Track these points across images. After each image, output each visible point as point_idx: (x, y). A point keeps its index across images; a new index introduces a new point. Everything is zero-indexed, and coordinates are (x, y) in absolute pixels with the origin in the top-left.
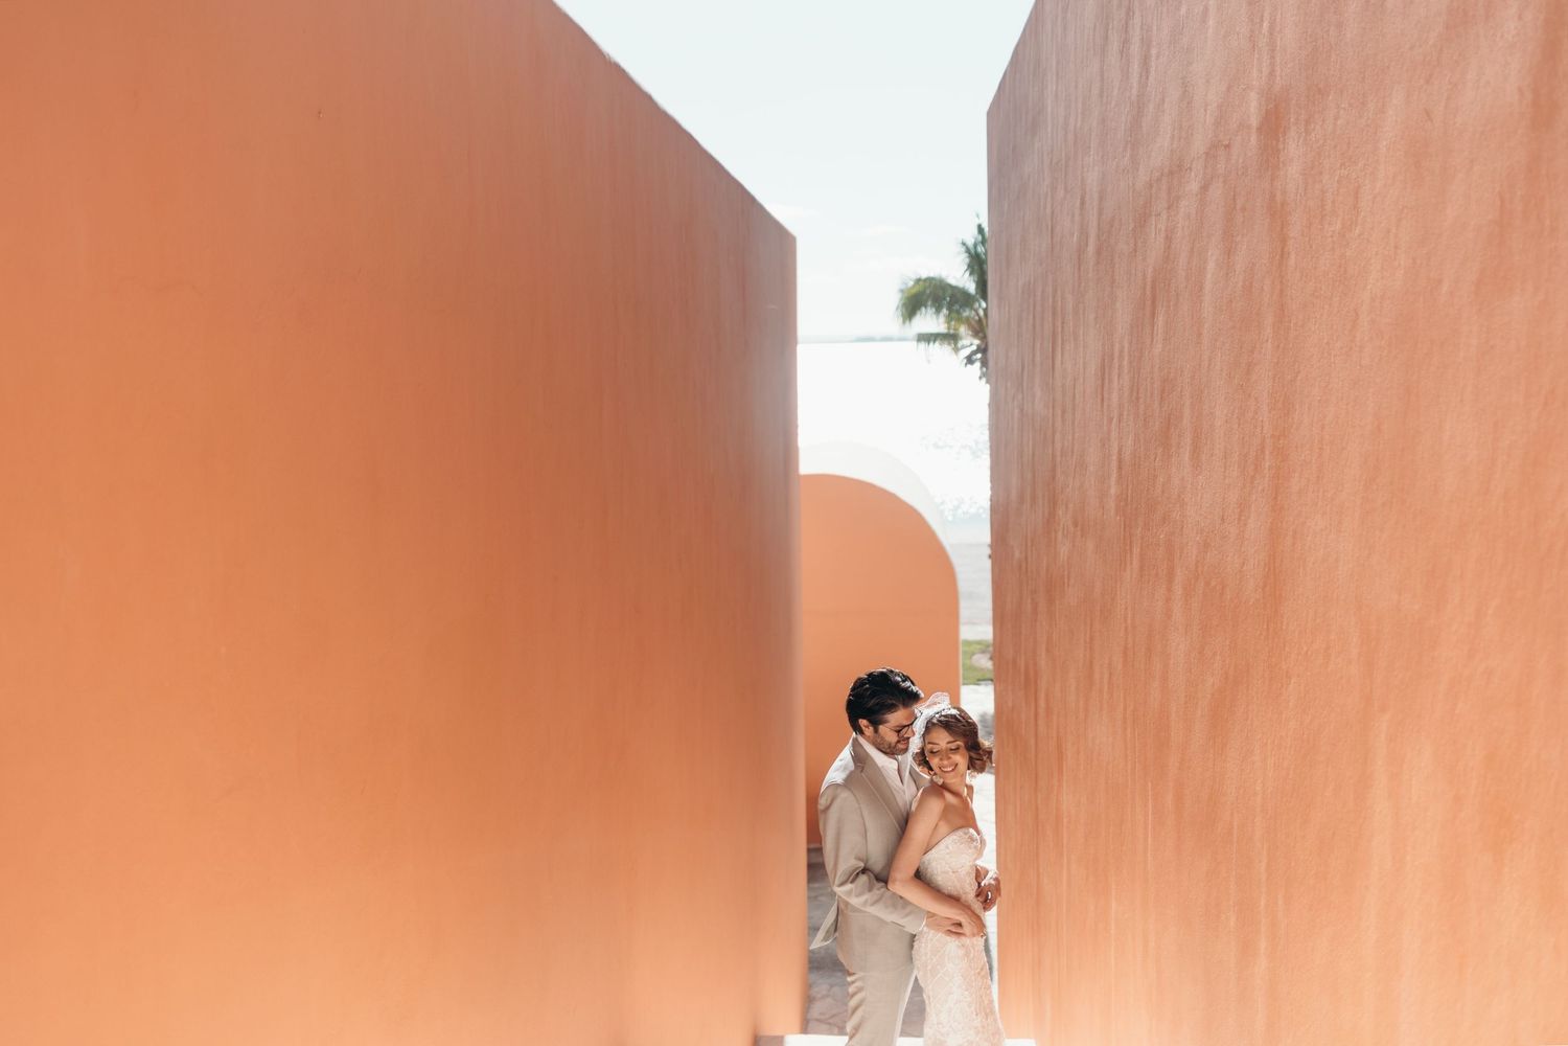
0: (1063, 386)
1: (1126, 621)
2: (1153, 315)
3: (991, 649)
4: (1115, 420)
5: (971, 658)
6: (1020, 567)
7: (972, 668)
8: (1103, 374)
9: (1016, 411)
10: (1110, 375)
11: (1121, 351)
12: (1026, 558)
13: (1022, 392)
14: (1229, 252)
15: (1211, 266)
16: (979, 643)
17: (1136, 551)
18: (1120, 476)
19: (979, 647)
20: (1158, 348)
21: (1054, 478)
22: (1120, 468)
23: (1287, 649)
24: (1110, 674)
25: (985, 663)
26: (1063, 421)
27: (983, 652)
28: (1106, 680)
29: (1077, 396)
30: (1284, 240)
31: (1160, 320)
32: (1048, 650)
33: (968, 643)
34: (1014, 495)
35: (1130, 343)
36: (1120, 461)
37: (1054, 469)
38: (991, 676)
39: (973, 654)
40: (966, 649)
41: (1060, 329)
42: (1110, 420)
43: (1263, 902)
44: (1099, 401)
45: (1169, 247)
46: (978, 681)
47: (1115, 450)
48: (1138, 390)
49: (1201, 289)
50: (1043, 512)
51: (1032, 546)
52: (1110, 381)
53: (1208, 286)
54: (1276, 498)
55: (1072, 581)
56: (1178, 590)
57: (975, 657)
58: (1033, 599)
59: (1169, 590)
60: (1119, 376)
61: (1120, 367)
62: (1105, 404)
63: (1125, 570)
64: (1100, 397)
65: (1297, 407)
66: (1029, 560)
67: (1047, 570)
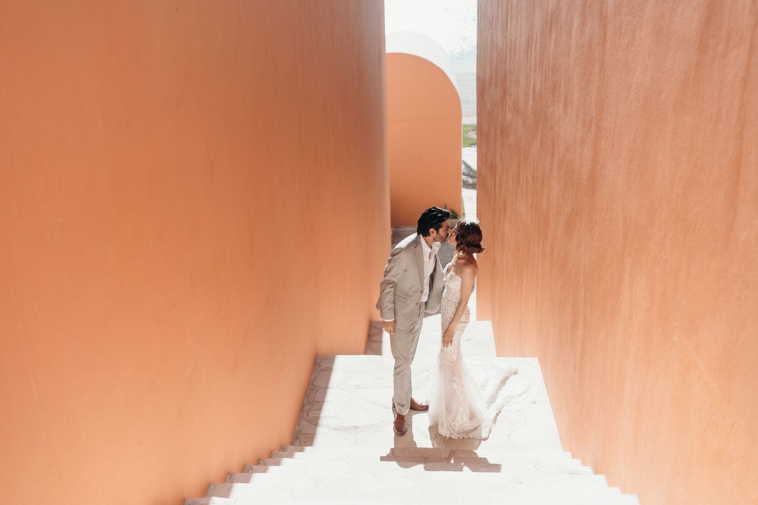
0: (511, 39)
1: (534, 164)
2: (551, 31)
3: (476, 129)
4: (532, 70)
5: (467, 134)
6: (489, 113)
7: (469, 139)
8: (528, 45)
9: (489, 38)
10: (531, 47)
11: (536, 39)
12: (492, 110)
13: (492, 30)
14: (583, 23)
15: (575, 24)
16: (471, 126)
17: (539, 135)
18: (534, 98)
19: (471, 128)
20: (552, 48)
21: (505, 80)
22: (534, 93)
23: (596, 212)
24: (527, 183)
25: (473, 135)
26: (510, 56)
27: (473, 130)
28: (525, 186)
29: (517, 48)
30: (605, 33)
31: (554, 35)
32: (501, 158)
33: (466, 126)
34: (487, 78)
35: (540, 38)
36: (534, 91)
37: (505, 76)
38: (476, 142)
39: (468, 131)
40: (465, 129)
41: (510, 11)
42: (531, 69)
43: (582, 308)
44: (526, 58)
45: (559, 3)
46: (471, 145)
47: (532, 85)
48: (543, 62)
49: (571, 32)
50: (500, 94)
51: (495, 106)
52: (531, 50)
53: (574, 33)
54: (595, 146)
55: (512, 133)
56: (556, 164)
57: (470, 133)
58: (494, 131)
59: (552, 160)
60: (535, 50)
61: (536, 47)
62: (529, 59)
63: (534, 141)
64: (526, 56)
65: (606, 111)
66: (494, 112)
67: (501, 121)
